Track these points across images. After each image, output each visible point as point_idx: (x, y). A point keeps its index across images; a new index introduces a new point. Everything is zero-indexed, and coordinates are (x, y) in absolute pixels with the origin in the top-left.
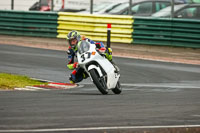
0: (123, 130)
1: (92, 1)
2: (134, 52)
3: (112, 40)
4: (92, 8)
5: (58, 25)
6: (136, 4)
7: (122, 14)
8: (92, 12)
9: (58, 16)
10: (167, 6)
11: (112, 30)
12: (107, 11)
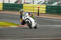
0: (43, 39)
1: (33, 0)
2: (46, 16)
3: (39, 12)
4: (33, 3)
5: (23, 7)
6: (47, 1)
7: (42, 4)
8: (33, 4)
9: (23, 5)
10: (56, 2)
11: (40, 9)
12: (38, 3)
